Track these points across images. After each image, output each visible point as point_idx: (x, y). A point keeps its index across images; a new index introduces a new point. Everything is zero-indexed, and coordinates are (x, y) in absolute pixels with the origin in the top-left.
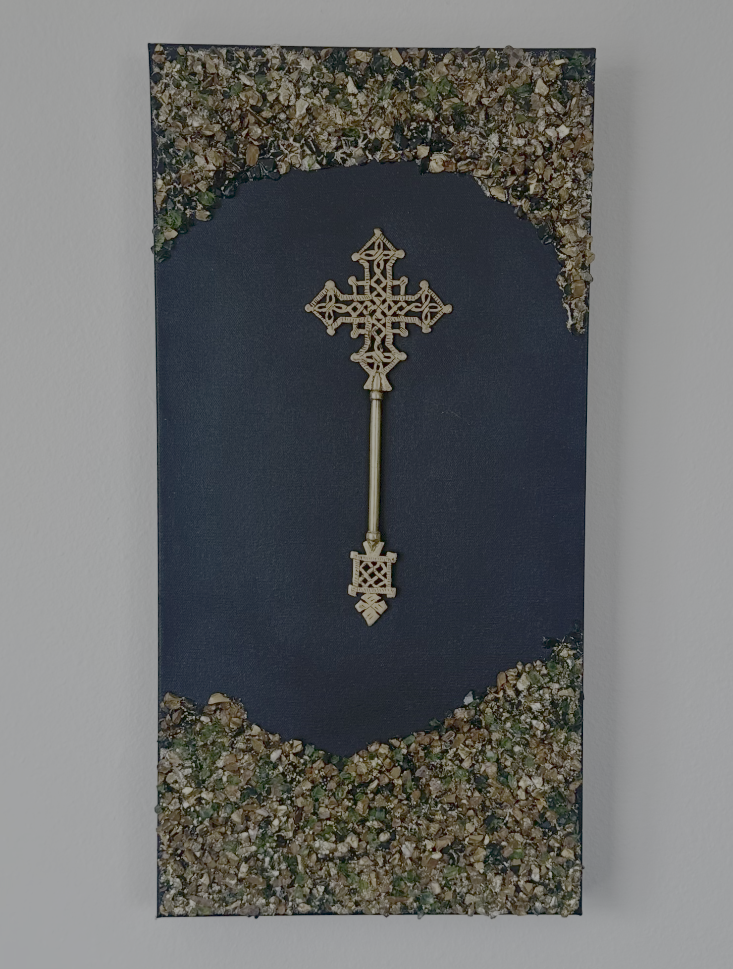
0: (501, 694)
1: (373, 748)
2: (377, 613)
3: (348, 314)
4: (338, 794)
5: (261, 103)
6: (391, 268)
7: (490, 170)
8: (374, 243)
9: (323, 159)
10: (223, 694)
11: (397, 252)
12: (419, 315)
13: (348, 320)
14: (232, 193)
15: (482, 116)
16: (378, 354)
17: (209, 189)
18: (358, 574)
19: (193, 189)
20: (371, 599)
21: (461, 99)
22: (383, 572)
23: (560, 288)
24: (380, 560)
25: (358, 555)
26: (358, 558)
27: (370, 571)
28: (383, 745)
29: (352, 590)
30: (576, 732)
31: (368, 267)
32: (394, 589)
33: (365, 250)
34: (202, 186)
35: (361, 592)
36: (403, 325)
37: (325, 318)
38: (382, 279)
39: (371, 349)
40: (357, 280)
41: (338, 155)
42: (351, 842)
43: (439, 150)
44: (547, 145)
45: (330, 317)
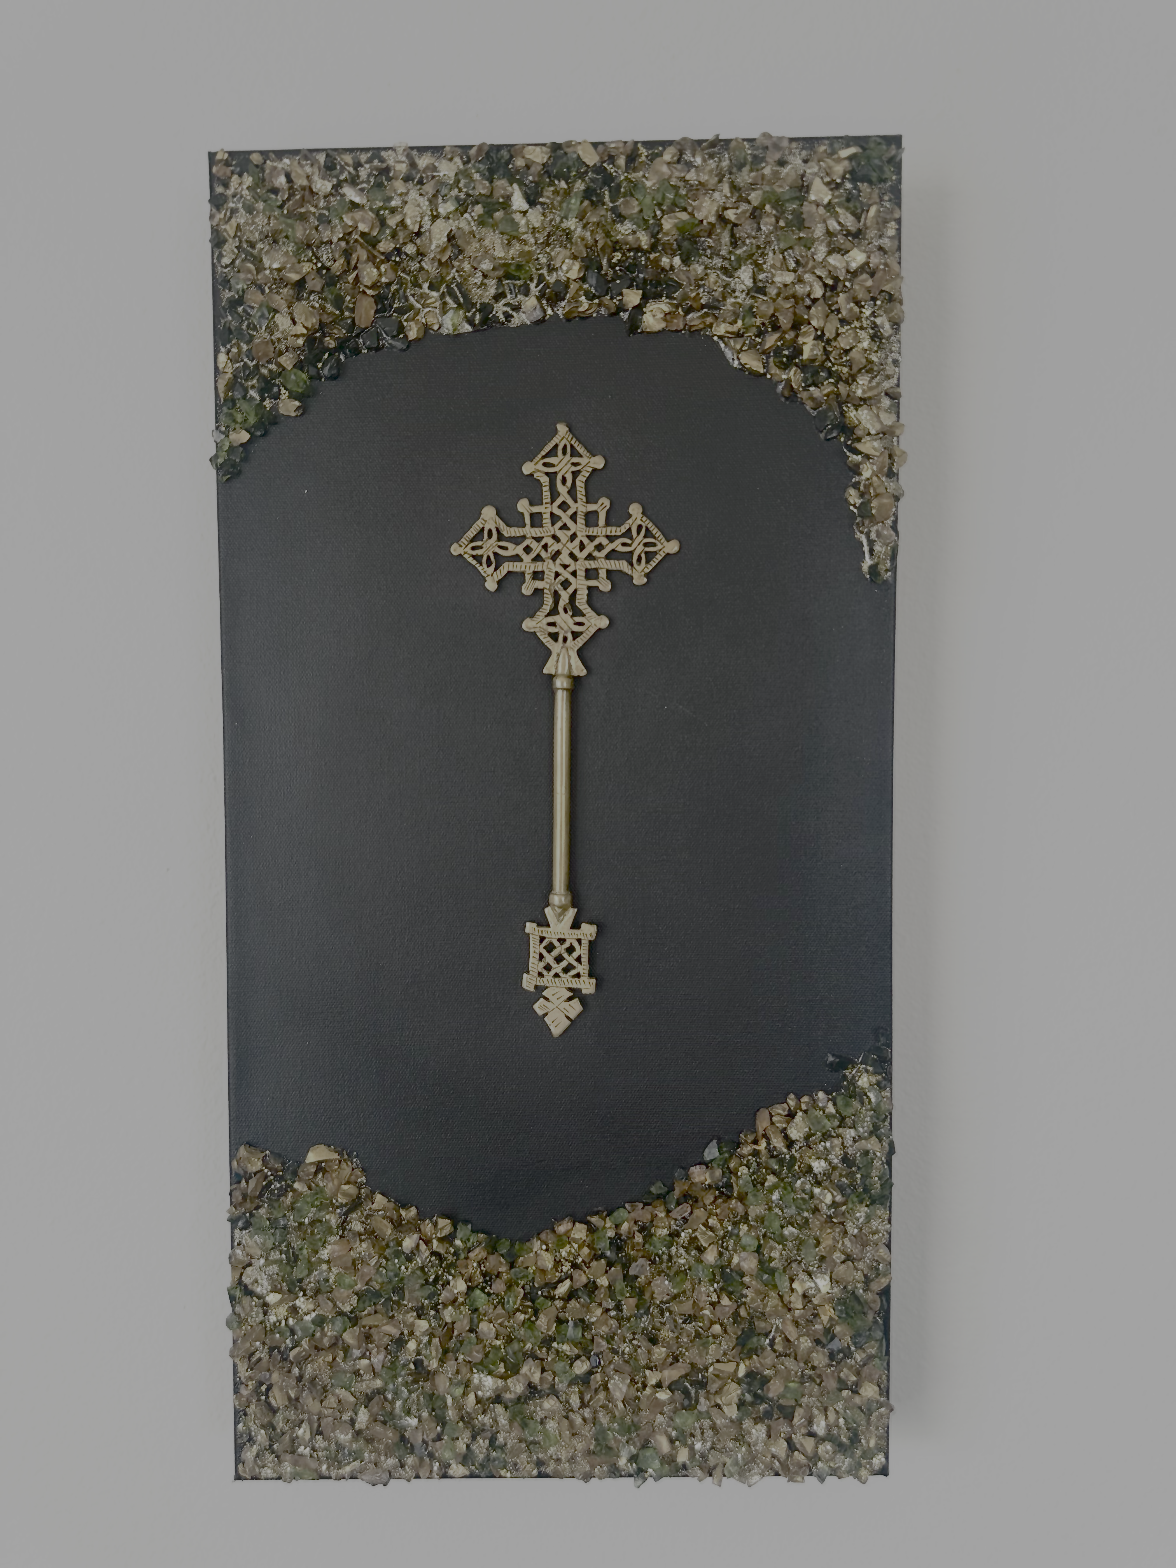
0: (763, 1145)
1: (562, 1228)
2: (568, 1018)
3: (517, 558)
4: (508, 1301)
5: (377, 230)
6: (583, 485)
7: (740, 323)
8: (556, 446)
9: (474, 314)
10: (329, 1146)
11: (593, 459)
12: (628, 557)
13: (516, 567)
14: (334, 372)
15: (726, 238)
16: (564, 621)
17: (299, 366)
18: (538, 957)
19: (273, 367)
20: (557, 996)
21: (692, 214)
22: (575, 955)
23: (852, 508)
24: (571, 936)
25: (537, 929)
26: (536, 933)
27: (555, 953)
28: (577, 1224)
29: (528, 982)
30: (882, 1204)
31: (547, 484)
32: (593, 981)
33: (544, 457)
34: (287, 361)
35: (542, 984)
36: (603, 574)
37: (481, 565)
38: (570, 501)
39: (554, 612)
40: (532, 504)
41: (500, 309)
42: (528, 1373)
43: (657, 296)
44: (830, 282)
45: (489, 564)
